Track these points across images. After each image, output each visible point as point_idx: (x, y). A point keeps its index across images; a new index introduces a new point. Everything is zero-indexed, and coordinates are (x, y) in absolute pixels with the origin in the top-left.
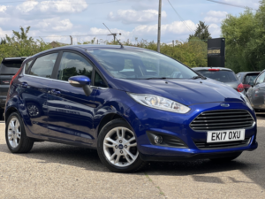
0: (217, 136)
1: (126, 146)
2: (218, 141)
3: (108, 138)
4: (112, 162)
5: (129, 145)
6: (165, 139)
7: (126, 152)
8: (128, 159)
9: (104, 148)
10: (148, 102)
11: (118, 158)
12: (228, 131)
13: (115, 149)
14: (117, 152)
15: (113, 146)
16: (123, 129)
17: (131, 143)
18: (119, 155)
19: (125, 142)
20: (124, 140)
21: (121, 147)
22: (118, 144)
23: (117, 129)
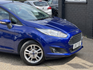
1: (36, 53)
3: (26, 50)
4: (29, 61)
7: (36, 56)
11: (32, 59)
16: (34, 45)
17: (39, 52)
20: (35, 50)
22: (32, 53)
23: (31, 46)
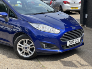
0: (71, 43)
1: (28, 48)
2: (71, 44)
3: (19, 44)
4: (22, 55)
5: (30, 47)
6: (48, 45)
7: (28, 50)
8: (29, 53)
9: (17, 48)
10: (39, 27)
11: (24, 53)
12: (75, 40)
13: (23, 49)
14: (24, 50)
15: (22, 47)
16: (27, 40)
18: (25, 51)
19: (28, 46)
20: (27, 45)
21: (26, 48)
22: (24, 47)
23: (24, 40)
